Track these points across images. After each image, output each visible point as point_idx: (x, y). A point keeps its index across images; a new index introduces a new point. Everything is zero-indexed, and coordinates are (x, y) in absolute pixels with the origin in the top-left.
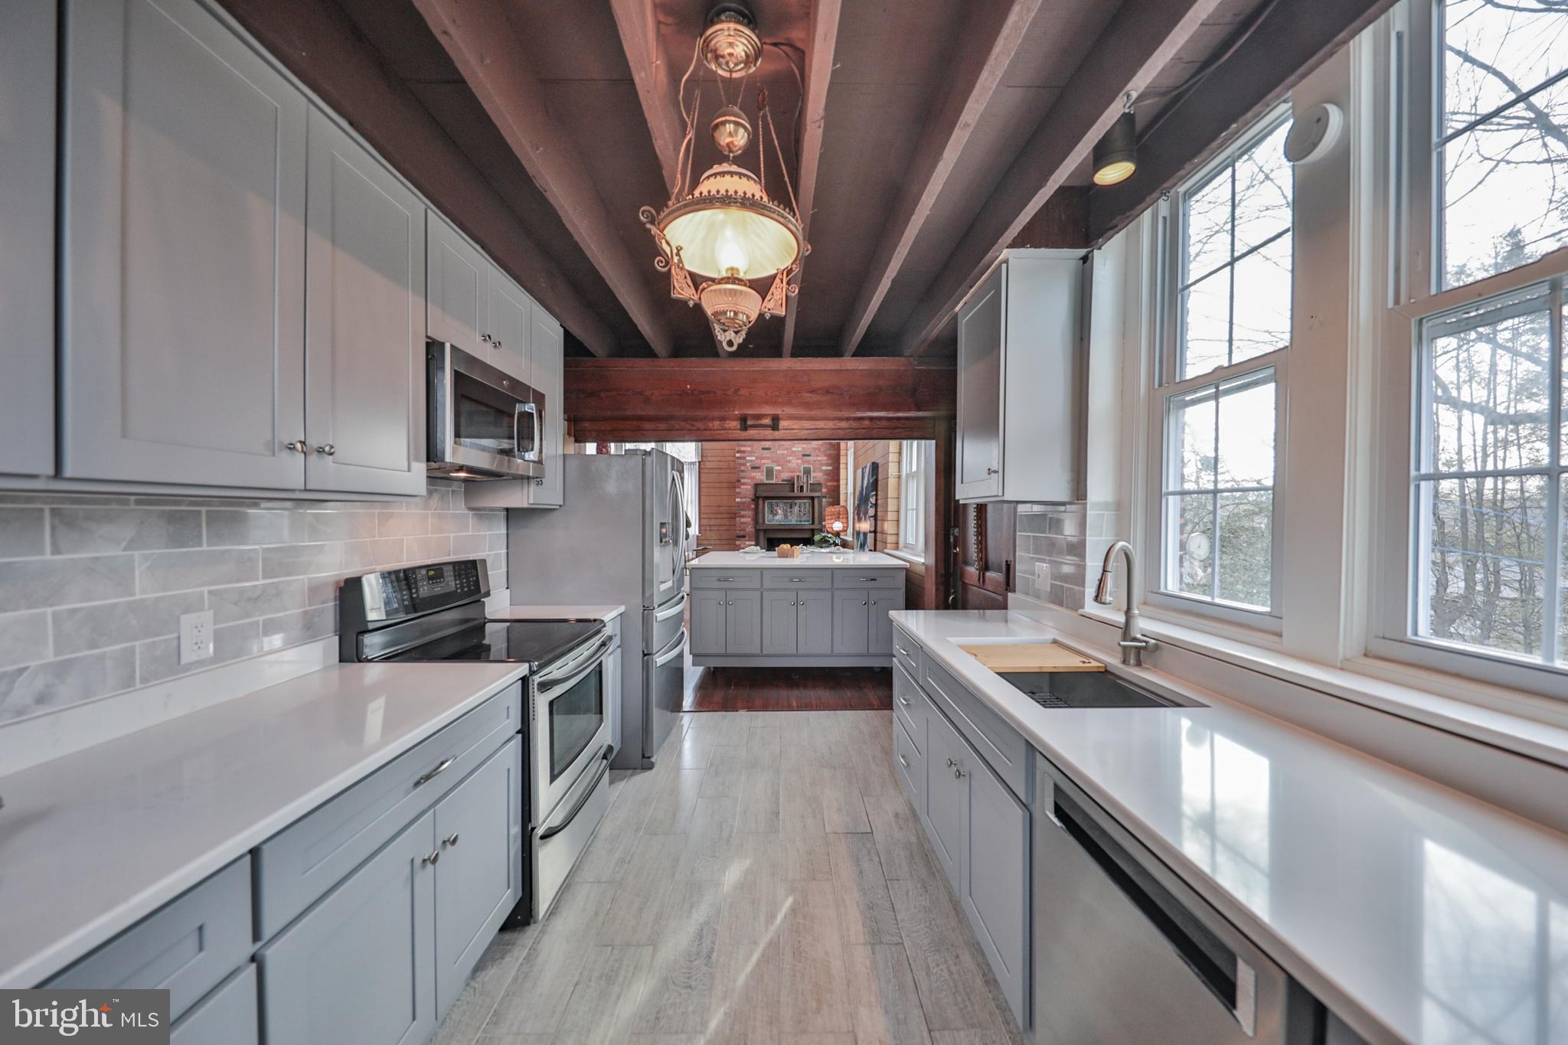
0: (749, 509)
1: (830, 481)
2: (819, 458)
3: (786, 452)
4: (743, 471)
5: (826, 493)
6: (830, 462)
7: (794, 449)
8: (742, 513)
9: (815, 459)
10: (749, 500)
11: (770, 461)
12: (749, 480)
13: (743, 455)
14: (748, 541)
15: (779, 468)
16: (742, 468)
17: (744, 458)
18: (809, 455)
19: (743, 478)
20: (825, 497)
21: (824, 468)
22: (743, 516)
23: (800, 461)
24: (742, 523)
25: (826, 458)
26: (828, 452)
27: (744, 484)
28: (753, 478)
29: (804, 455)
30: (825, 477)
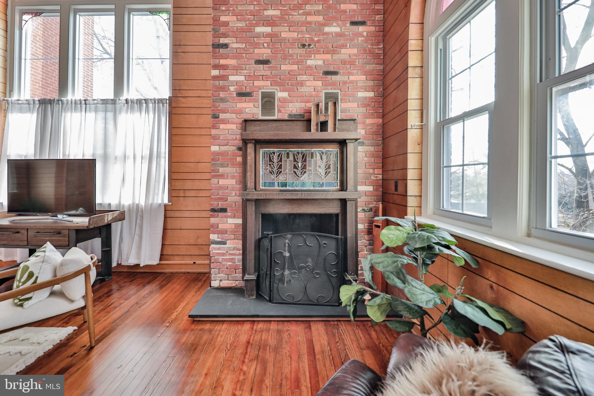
0: (233, 165)
1: (371, 116)
2: (352, 78)
3: (295, 67)
4: (223, 100)
5: (364, 137)
6: (371, 83)
7: (309, 62)
8: (221, 170)
9: (345, 78)
10: (231, 149)
11: (269, 83)
12: (234, 116)
13: (223, 72)
14: (231, 217)
15: (285, 94)
16: (222, 95)
17: (224, 78)
18: (335, 73)
19: (224, 111)
20: (362, 144)
21: (361, 94)
22: (222, 176)
23: (320, 83)
24: (221, 188)
26: (369, 67)
27: (224, 122)
28: (240, 112)
29: (327, 73)
30: (363, 110)
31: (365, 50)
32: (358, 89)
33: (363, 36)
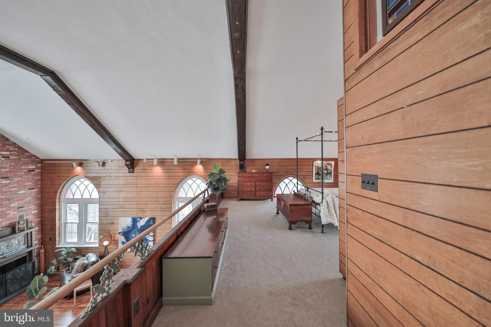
1: (37, 218)
2: (29, 207)
3: (5, 208)
5: (34, 226)
6: (37, 208)
7: (11, 205)
9: (27, 208)
18: (22, 207)
21: (33, 212)
23: (16, 212)
25: (34, 206)
26: (36, 203)
29: (19, 208)
30: (34, 217)
31: (34, 197)
32: (32, 210)
33: (34, 193)
